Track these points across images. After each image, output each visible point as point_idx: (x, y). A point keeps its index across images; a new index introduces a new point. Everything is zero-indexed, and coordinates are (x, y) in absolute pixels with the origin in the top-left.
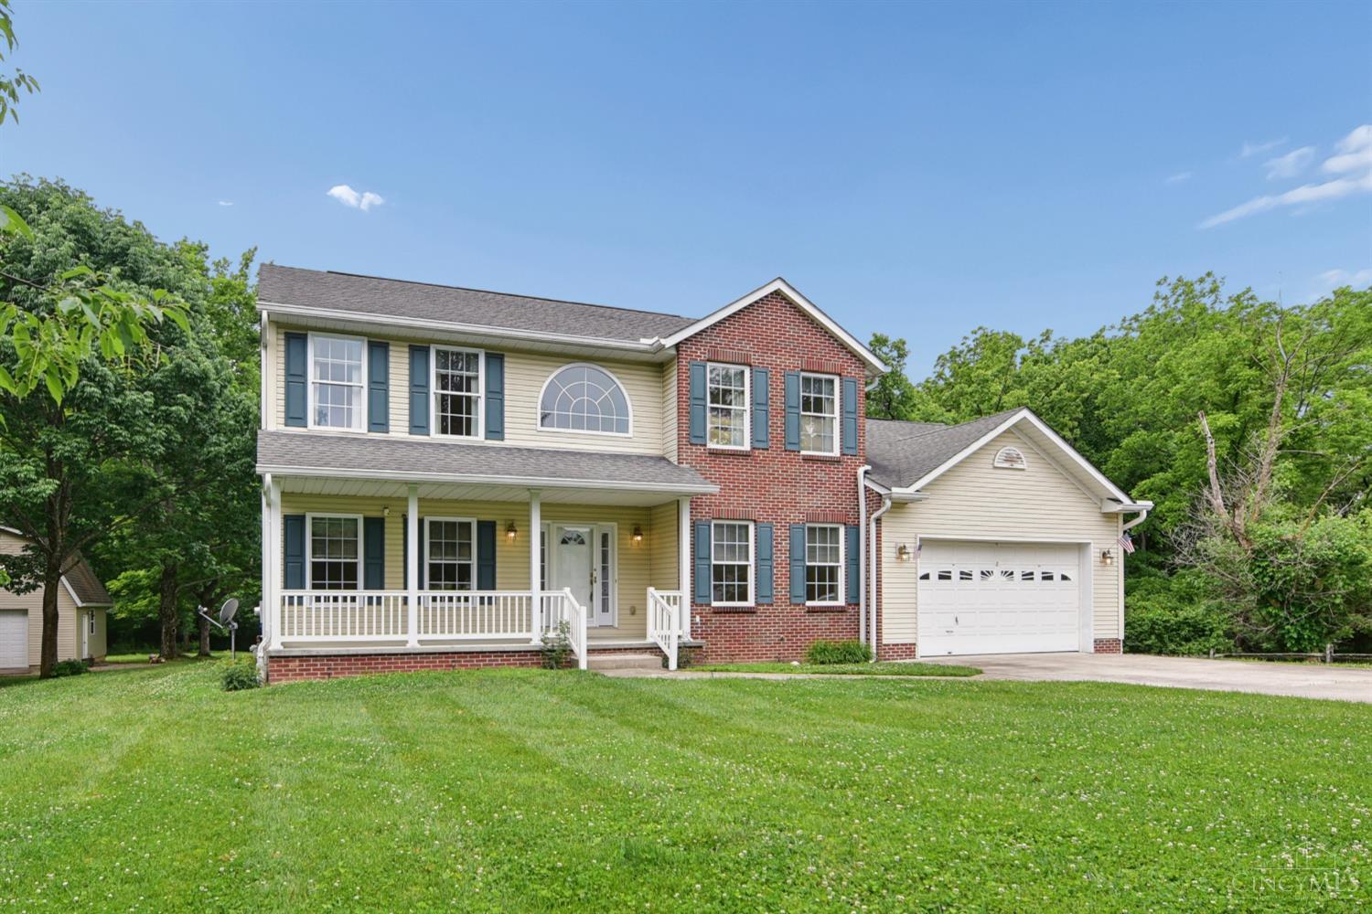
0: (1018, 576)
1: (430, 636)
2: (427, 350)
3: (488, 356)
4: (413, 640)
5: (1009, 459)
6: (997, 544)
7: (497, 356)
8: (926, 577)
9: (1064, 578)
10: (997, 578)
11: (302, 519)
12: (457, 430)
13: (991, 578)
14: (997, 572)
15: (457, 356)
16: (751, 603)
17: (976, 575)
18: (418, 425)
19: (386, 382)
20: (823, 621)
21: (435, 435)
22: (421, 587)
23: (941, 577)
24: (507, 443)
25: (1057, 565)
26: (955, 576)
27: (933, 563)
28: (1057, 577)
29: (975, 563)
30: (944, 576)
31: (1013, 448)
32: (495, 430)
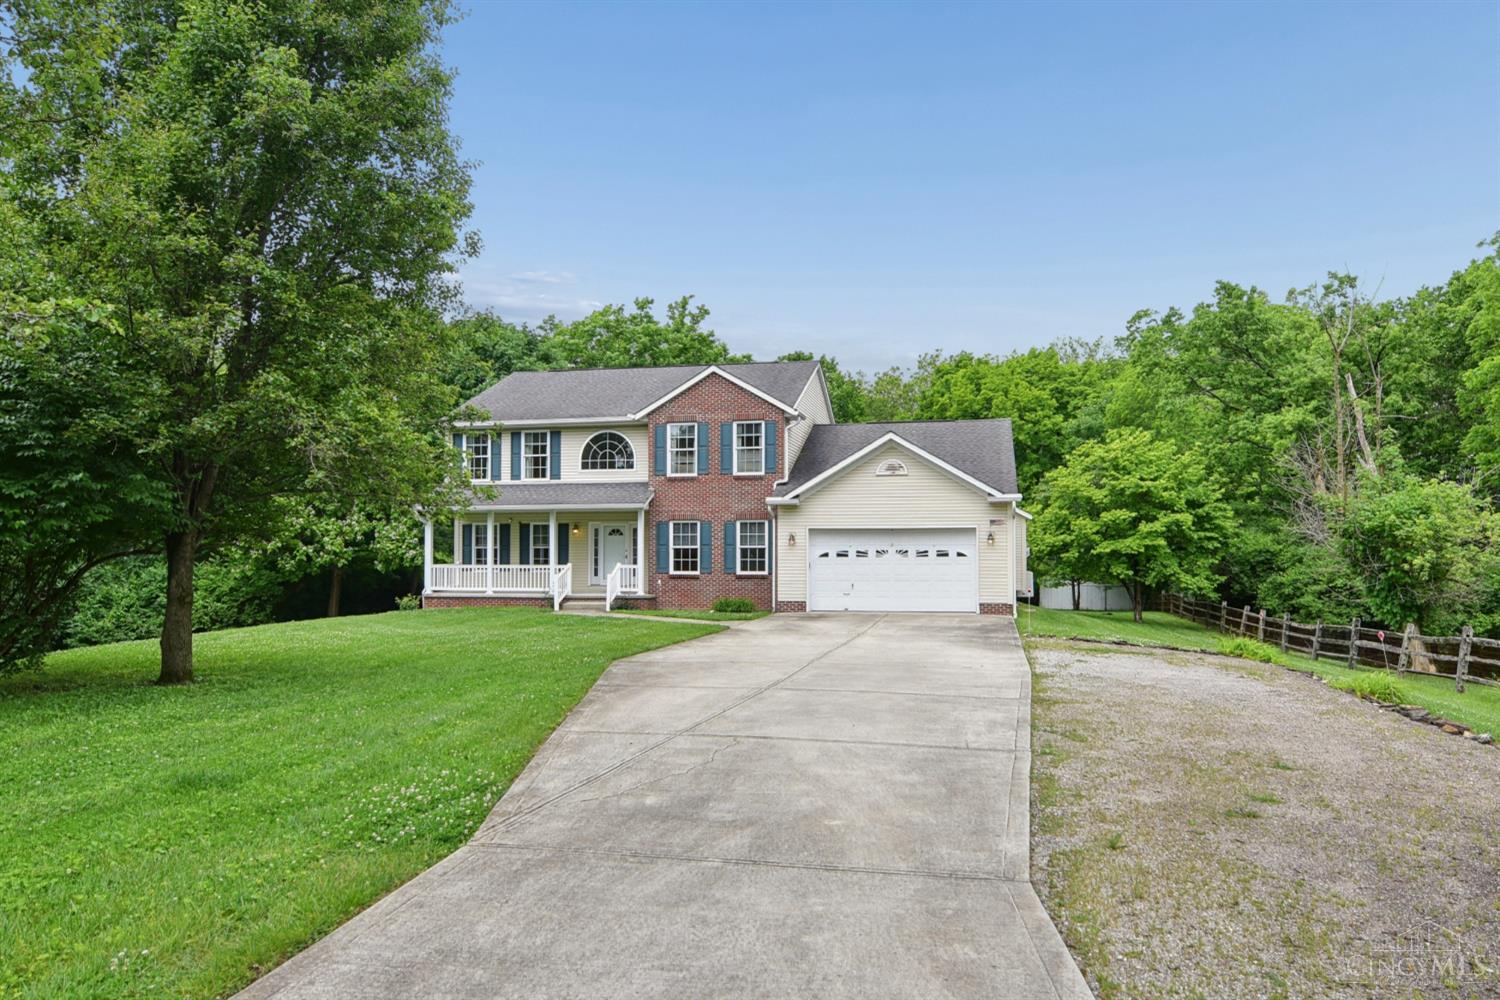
0: (912, 553)
1: (499, 589)
2: (519, 434)
3: (552, 433)
4: (489, 591)
5: (892, 468)
6: (892, 531)
7: (556, 432)
8: (826, 555)
9: (959, 554)
10: (892, 555)
11: (470, 526)
12: (536, 474)
13: (885, 556)
14: (892, 551)
15: (536, 436)
16: (697, 573)
17: (872, 553)
18: (515, 475)
19: (500, 454)
20: (750, 584)
21: (526, 479)
22: (495, 562)
23: (839, 555)
24: (562, 481)
25: (951, 545)
26: (852, 553)
27: (833, 546)
28: (953, 554)
29: (871, 545)
30: (842, 555)
31: (894, 461)
32: (556, 475)
